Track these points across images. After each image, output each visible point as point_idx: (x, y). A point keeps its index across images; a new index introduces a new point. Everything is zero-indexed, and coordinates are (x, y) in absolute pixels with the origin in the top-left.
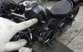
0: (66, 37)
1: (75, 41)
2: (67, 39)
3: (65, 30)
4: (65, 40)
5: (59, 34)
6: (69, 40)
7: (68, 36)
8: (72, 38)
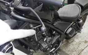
0: (74, 48)
1: (85, 52)
2: (76, 51)
3: (72, 41)
4: (73, 51)
5: (65, 45)
6: (78, 52)
7: (76, 48)
8: (81, 49)
